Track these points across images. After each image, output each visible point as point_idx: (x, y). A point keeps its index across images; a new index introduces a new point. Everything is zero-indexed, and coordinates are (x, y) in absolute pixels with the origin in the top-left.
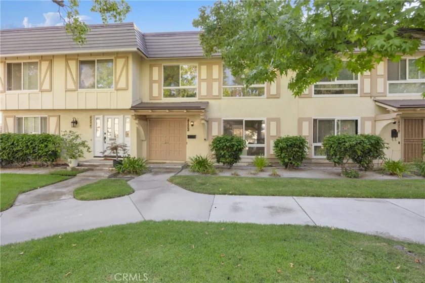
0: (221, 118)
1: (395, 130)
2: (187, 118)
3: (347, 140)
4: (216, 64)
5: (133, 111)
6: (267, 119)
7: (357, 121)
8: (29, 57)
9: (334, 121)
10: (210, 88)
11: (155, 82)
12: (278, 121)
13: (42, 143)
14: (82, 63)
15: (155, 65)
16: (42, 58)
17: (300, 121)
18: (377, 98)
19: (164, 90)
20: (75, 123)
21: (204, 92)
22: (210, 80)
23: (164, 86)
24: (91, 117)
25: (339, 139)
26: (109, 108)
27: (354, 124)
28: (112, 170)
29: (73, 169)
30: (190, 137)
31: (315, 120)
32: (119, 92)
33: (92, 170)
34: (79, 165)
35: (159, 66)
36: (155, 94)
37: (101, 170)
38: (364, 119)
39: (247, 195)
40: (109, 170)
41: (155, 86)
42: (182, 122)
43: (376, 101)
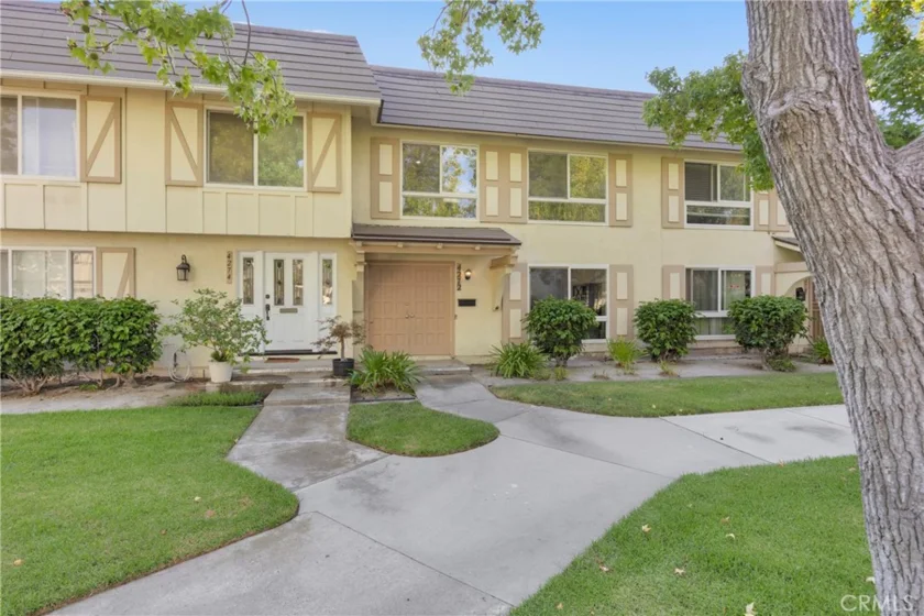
0: (526, 264)
1: (801, 289)
2: (458, 261)
3: (778, 306)
4: (516, 150)
5: (359, 244)
6: (611, 266)
7: (748, 274)
8: (45, 85)
9: (716, 272)
10: (504, 199)
11: (385, 178)
12: (629, 269)
13: (120, 323)
14: (215, 117)
15: (386, 141)
16: (90, 92)
17: (666, 272)
18: (778, 235)
19: (405, 197)
20: (185, 268)
21: (492, 207)
22: (504, 184)
23: (405, 189)
24: (229, 257)
25: (764, 305)
26: (292, 234)
27: (742, 278)
28: (334, 384)
29: (224, 388)
30: (463, 303)
31: (688, 270)
32: (319, 198)
33: (280, 387)
34: (234, 378)
35: (394, 143)
36: (386, 204)
37: (305, 385)
38: (760, 270)
39: (710, 412)
40: (326, 386)
41: (386, 189)
42: (444, 270)
43: (776, 239)
